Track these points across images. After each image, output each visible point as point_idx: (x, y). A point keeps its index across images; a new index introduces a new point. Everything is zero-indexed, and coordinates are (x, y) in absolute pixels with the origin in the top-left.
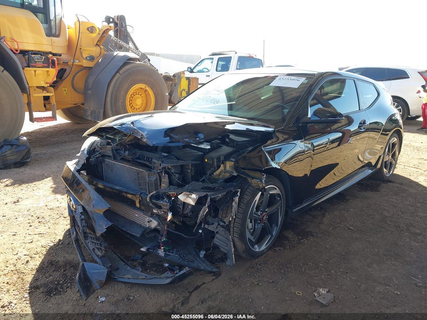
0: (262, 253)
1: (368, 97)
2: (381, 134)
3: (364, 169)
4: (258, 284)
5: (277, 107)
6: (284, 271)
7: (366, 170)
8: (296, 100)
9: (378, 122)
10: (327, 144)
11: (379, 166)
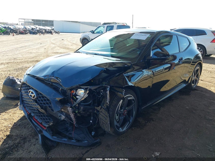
0: (124, 132)
1: (184, 45)
2: (191, 64)
3: (182, 83)
4: (121, 149)
5: (134, 50)
6: (136, 141)
7: (183, 85)
8: (145, 46)
9: (189, 58)
10: (163, 70)
11: (189, 82)
